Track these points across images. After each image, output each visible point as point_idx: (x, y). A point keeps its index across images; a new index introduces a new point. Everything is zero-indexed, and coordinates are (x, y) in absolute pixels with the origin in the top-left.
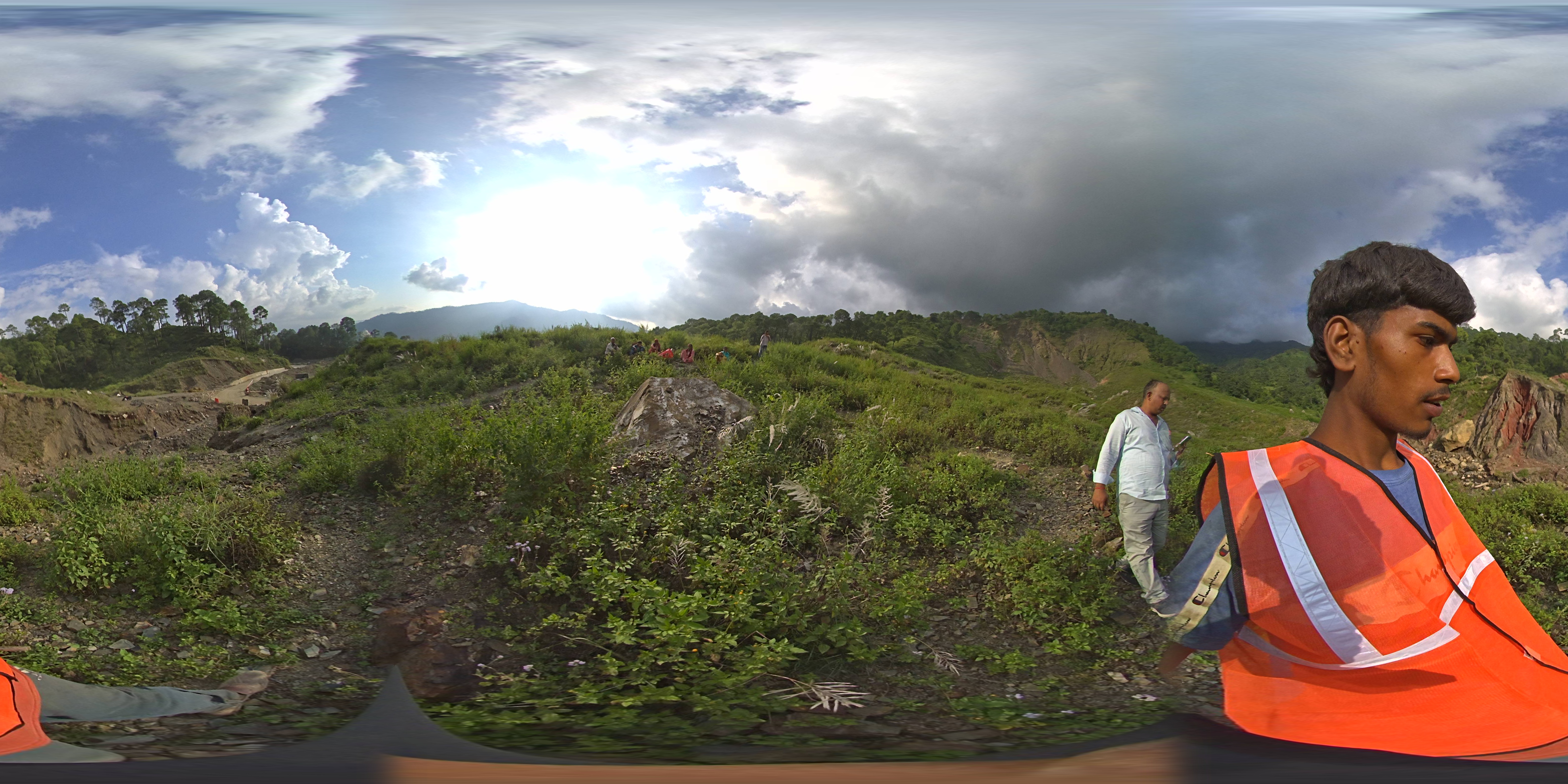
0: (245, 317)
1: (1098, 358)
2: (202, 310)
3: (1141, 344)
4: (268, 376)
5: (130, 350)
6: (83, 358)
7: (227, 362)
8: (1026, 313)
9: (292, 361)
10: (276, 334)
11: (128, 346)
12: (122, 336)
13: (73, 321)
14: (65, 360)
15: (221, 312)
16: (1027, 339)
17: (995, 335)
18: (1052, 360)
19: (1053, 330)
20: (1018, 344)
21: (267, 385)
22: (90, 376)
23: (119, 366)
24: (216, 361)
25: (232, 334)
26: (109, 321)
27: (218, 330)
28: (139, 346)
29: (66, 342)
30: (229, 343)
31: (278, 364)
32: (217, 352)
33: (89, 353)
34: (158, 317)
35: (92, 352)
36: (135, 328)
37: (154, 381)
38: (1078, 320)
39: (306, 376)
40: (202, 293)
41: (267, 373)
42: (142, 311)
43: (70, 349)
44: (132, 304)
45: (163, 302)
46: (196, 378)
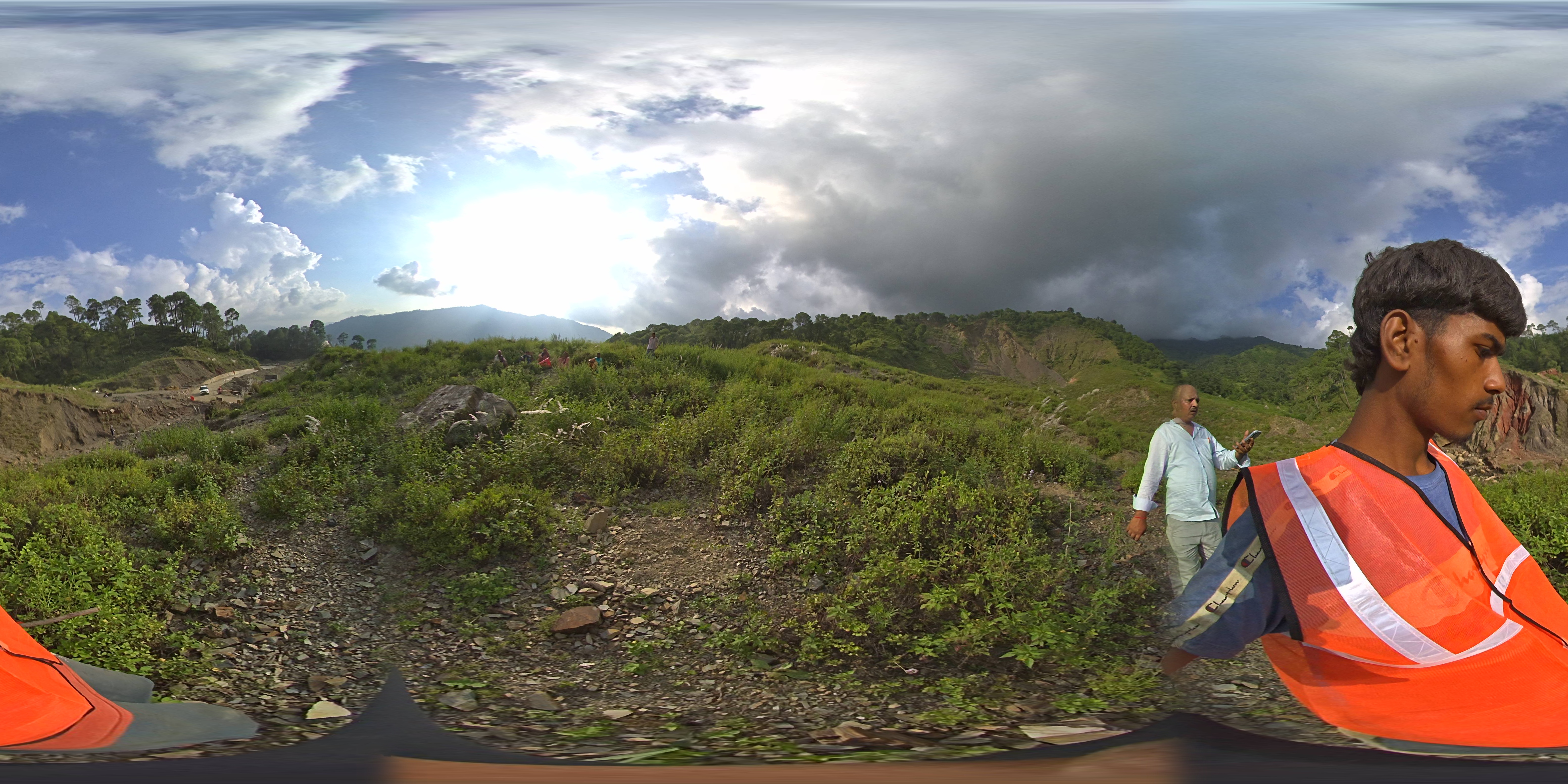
0: (218, 318)
1: (1066, 357)
2: (175, 309)
3: (1110, 341)
4: (238, 376)
5: (103, 348)
6: (58, 355)
7: (200, 362)
8: (992, 313)
9: (262, 362)
10: (247, 335)
11: (102, 344)
12: (96, 334)
13: (48, 318)
14: (40, 356)
15: (194, 314)
16: (994, 339)
17: (961, 336)
18: (1019, 360)
19: (1020, 330)
20: (985, 345)
21: (238, 386)
22: (65, 373)
23: (93, 363)
24: (190, 361)
25: (204, 334)
26: (82, 318)
27: (190, 330)
28: (112, 344)
29: (40, 339)
30: (200, 343)
31: (248, 365)
32: (190, 352)
33: (64, 350)
34: (132, 316)
35: (67, 350)
36: (108, 326)
37: (130, 379)
38: (1045, 319)
39: (274, 377)
40: (176, 294)
41: (237, 374)
42: (116, 310)
43: (45, 346)
44: (105, 303)
45: (136, 302)
46: (169, 376)
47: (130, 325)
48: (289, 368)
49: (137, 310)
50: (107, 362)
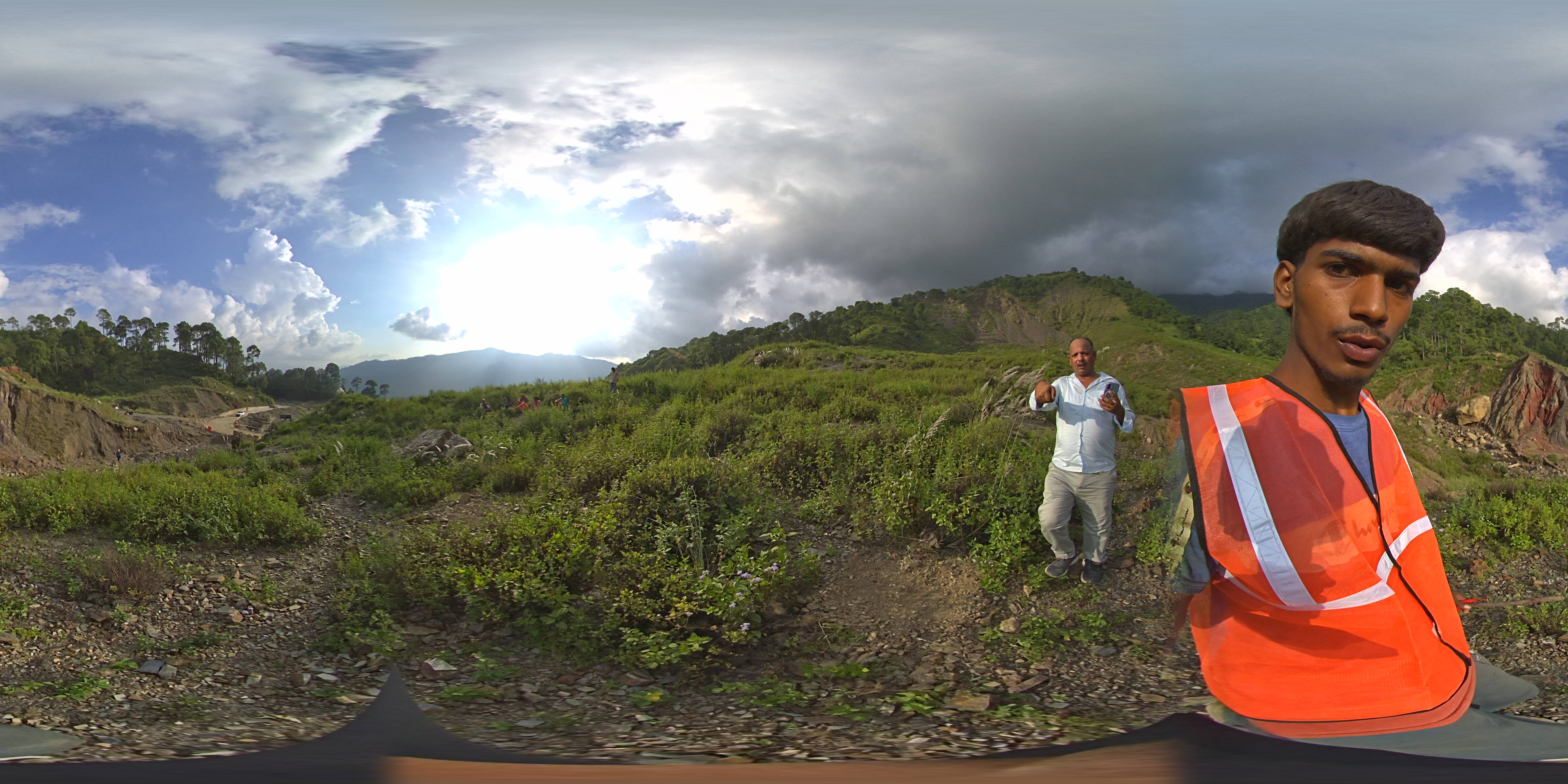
0: (240, 353)
1: (1073, 317)
2: (201, 338)
3: (1118, 298)
4: (256, 412)
5: (126, 366)
6: (81, 365)
8: (992, 281)
9: (277, 401)
10: (264, 373)
11: (126, 362)
12: (121, 350)
13: (77, 327)
14: (64, 363)
15: (219, 346)
16: (997, 307)
17: (962, 309)
18: (1025, 324)
19: (1023, 295)
20: (988, 314)
21: (255, 421)
22: (86, 383)
23: (114, 379)
24: (209, 392)
25: (223, 366)
26: (110, 333)
27: (212, 361)
28: (135, 363)
29: (67, 346)
30: (220, 375)
31: (264, 402)
32: (210, 384)
33: (88, 361)
34: (158, 340)
35: (92, 362)
36: (134, 346)
37: (149, 401)
38: (1048, 281)
39: (289, 417)
40: (204, 325)
41: (253, 410)
42: (144, 330)
43: (70, 354)
44: (135, 322)
45: (165, 326)
46: (189, 405)
47: (156, 348)
48: (304, 410)
49: (164, 334)
50: (127, 380)
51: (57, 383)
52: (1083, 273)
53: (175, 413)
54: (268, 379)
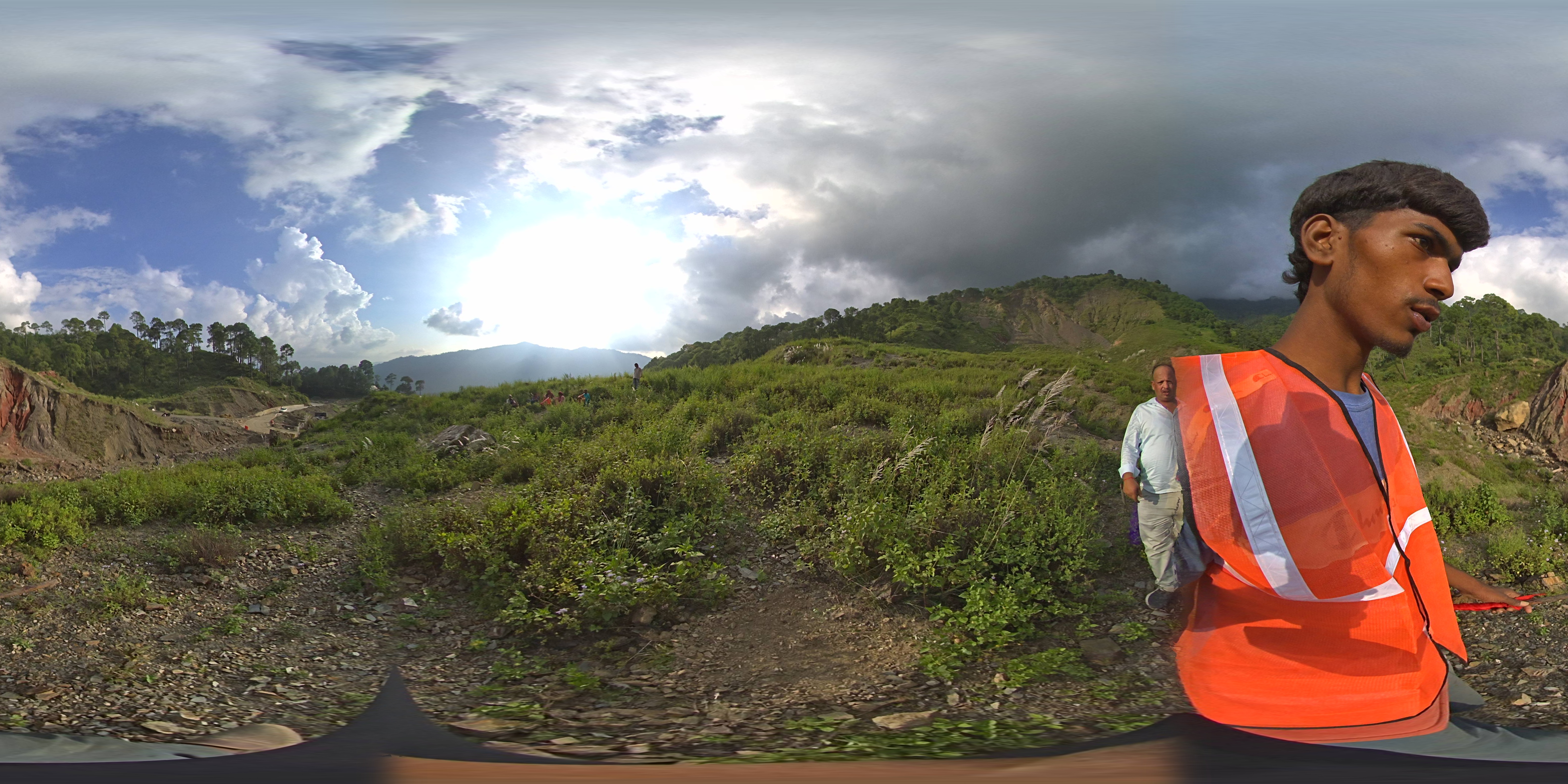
0: (273, 352)
1: (1109, 319)
2: (234, 338)
3: (1154, 302)
4: (290, 411)
5: (161, 367)
6: (116, 368)
7: (254, 394)
8: (1029, 282)
9: (311, 399)
10: (299, 371)
11: (160, 363)
12: (155, 352)
13: (111, 330)
14: (99, 366)
15: (252, 346)
16: (1033, 307)
18: (1061, 326)
19: (1060, 296)
21: (289, 420)
22: (122, 386)
23: (150, 381)
24: (245, 392)
25: (258, 365)
26: (144, 335)
27: (246, 361)
28: (169, 365)
29: (101, 349)
30: (254, 375)
31: (298, 400)
32: (245, 383)
33: (123, 364)
34: (192, 341)
35: (127, 364)
36: (168, 348)
37: (185, 402)
38: (1085, 283)
39: (324, 415)
40: (237, 325)
41: (287, 409)
42: (178, 332)
43: (104, 357)
44: (168, 324)
45: (198, 327)
46: (225, 405)
47: (190, 349)
48: (339, 407)
49: (198, 335)
50: (162, 381)
51: (93, 386)
52: (1120, 275)
53: (211, 414)
54: (303, 378)
